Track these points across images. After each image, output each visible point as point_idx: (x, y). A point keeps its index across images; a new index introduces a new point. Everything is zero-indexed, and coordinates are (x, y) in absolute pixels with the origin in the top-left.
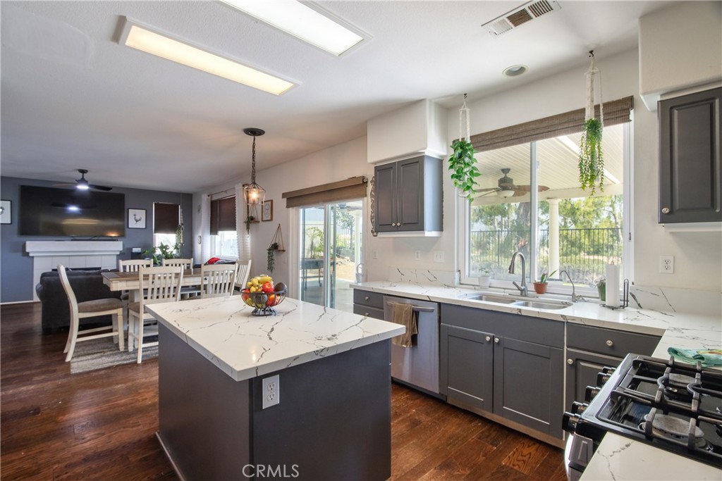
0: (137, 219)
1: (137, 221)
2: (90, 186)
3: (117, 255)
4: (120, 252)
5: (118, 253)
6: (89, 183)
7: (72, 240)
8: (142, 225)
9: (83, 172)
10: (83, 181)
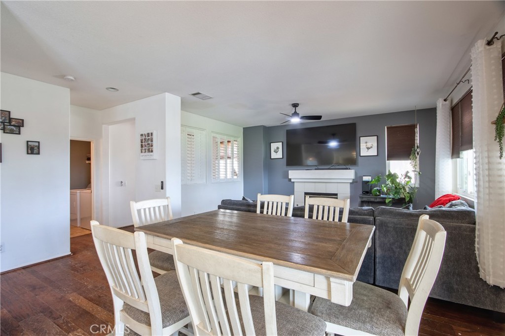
0: (368, 146)
1: (368, 148)
2: (303, 118)
3: (351, 183)
4: (353, 179)
5: (351, 181)
6: (301, 115)
7: (316, 169)
8: (373, 152)
9: (295, 105)
10: (296, 114)
